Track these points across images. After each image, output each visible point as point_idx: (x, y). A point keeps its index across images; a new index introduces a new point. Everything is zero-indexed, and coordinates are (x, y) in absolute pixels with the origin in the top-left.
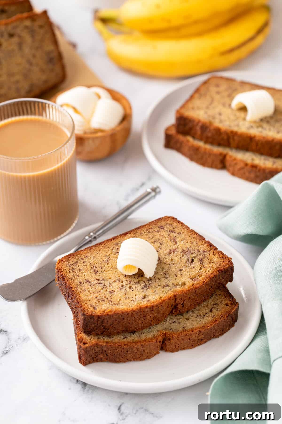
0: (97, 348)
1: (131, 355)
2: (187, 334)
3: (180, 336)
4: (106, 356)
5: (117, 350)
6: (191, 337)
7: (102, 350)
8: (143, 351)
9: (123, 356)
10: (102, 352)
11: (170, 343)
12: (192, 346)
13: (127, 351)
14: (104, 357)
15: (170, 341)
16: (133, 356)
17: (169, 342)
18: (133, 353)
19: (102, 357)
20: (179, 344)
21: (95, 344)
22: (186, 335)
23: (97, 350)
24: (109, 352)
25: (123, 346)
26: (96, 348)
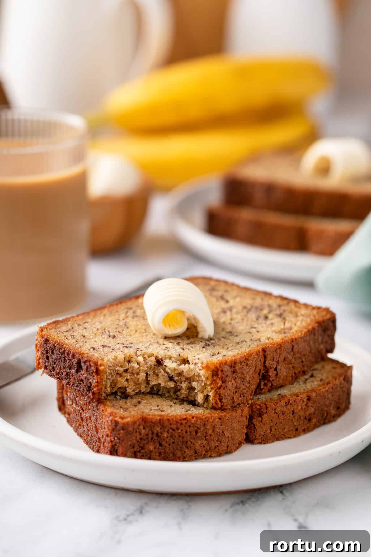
0: (144, 428)
1: (203, 441)
2: (289, 402)
3: (278, 405)
4: (158, 445)
5: (180, 431)
6: (296, 407)
7: (153, 433)
8: (221, 432)
9: (189, 442)
10: (152, 438)
11: (261, 421)
12: (296, 432)
13: (196, 432)
14: (155, 448)
15: (262, 418)
16: (205, 442)
17: (260, 419)
18: (205, 437)
19: (152, 448)
20: (277, 423)
21: (140, 418)
22: (287, 403)
23: (143, 431)
24: (165, 435)
25: (190, 419)
26: (142, 427)
